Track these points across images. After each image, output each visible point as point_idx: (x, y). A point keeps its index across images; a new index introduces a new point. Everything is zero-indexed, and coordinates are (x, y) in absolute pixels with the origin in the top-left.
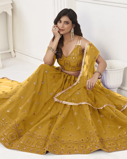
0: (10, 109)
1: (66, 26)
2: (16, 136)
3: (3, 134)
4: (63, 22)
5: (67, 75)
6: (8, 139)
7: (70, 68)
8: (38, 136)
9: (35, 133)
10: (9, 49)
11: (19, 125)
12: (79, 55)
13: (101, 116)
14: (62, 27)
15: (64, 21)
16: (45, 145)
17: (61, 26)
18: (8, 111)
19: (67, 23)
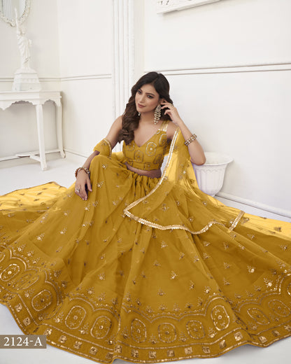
0: (42, 235)
1: (149, 101)
2: (52, 298)
3: (23, 295)
4: (144, 94)
5: (136, 174)
6: (31, 309)
7: (142, 165)
8: (97, 302)
9: (90, 292)
10: (58, 148)
11: (59, 273)
12: (160, 146)
13: (205, 243)
14: (141, 102)
15: (147, 93)
16: (111, 326)
17: (141, 100)
18: (39, 238)
19: (150, 96)
